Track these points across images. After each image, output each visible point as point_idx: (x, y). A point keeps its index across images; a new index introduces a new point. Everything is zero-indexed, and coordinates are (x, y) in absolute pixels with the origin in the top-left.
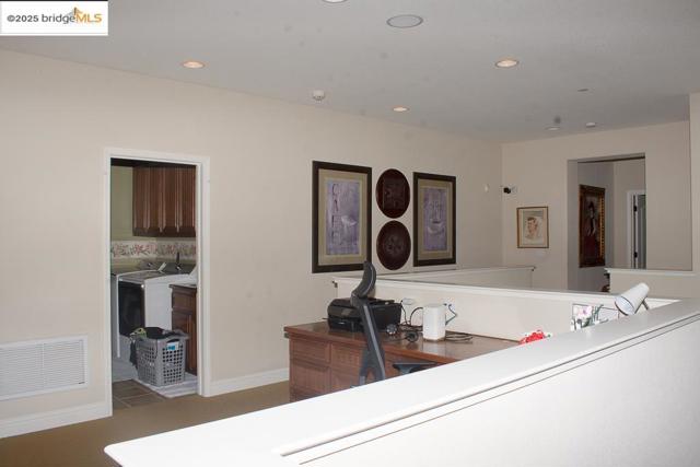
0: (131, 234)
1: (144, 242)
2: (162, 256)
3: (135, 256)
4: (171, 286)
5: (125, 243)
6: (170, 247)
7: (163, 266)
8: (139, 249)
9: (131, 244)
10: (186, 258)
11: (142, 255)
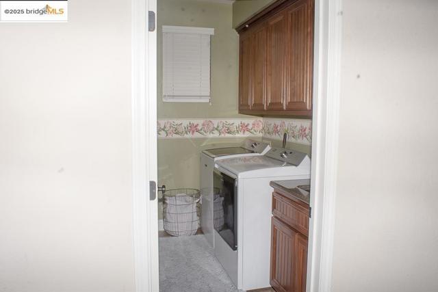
0: (237, 112)
1: (250, 121)
2: (268, 136)
3: (240, 135)
4: (272, 184)
5: (230, 121)
6: (276, 127)
7: (268, 148)
8: (244, 128)
9: (237, 122)
10: (293, 140)
11: (247, 134)
